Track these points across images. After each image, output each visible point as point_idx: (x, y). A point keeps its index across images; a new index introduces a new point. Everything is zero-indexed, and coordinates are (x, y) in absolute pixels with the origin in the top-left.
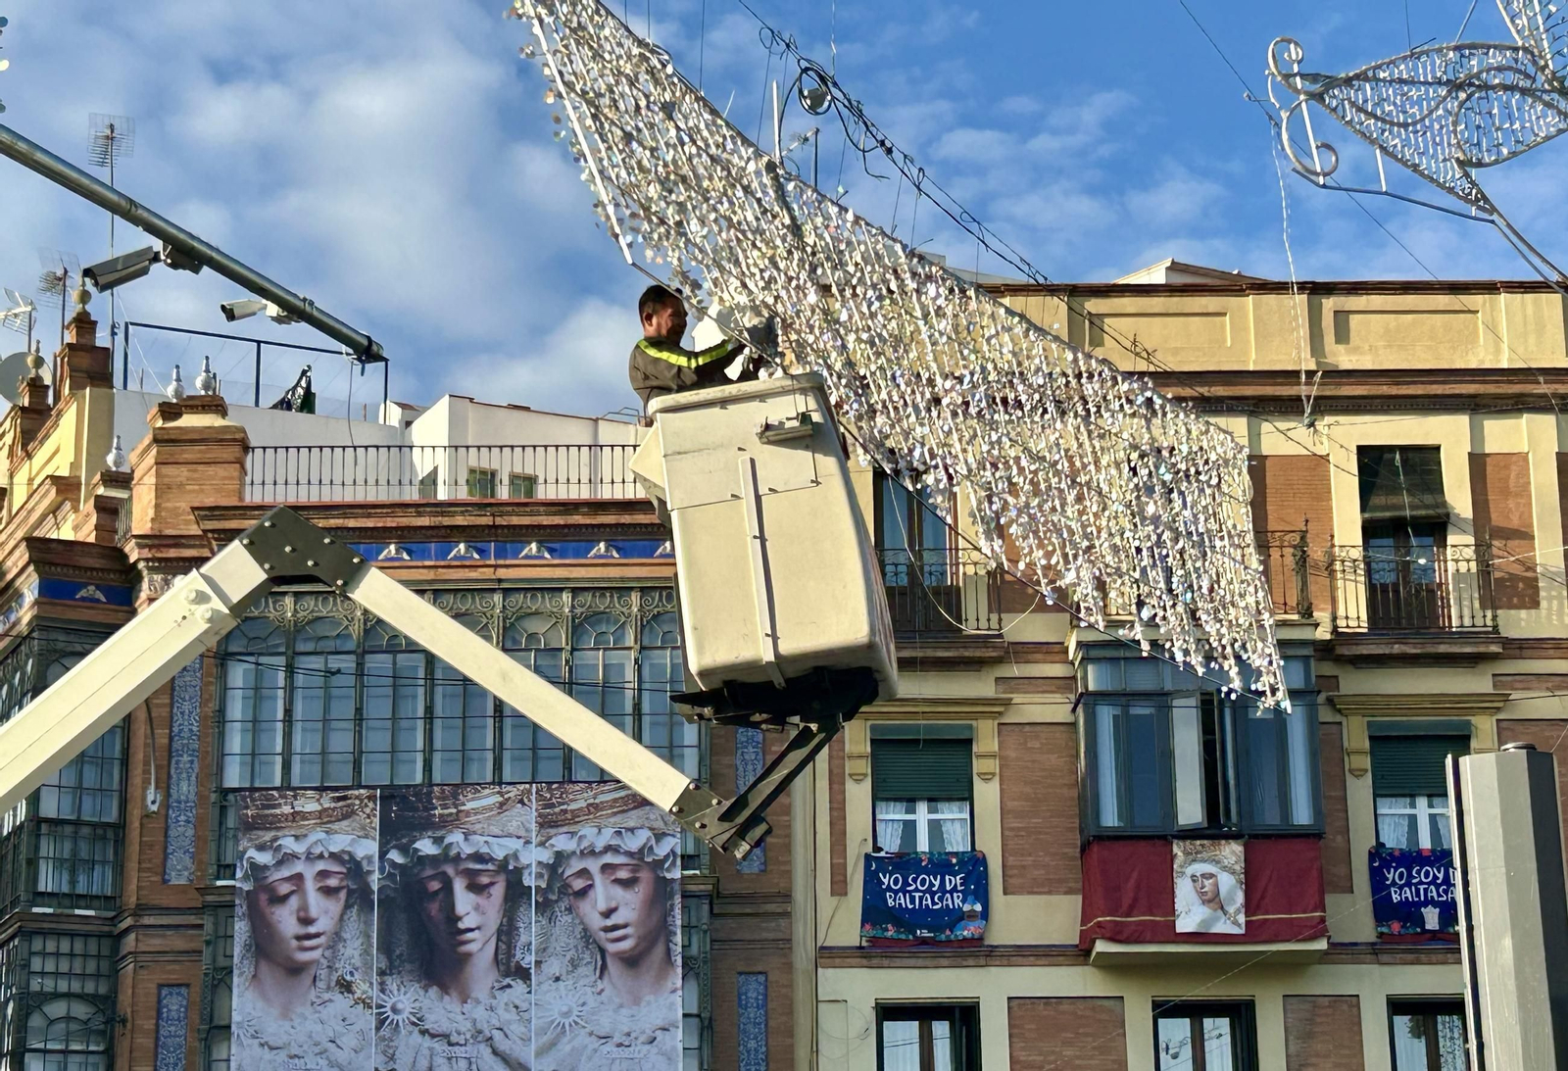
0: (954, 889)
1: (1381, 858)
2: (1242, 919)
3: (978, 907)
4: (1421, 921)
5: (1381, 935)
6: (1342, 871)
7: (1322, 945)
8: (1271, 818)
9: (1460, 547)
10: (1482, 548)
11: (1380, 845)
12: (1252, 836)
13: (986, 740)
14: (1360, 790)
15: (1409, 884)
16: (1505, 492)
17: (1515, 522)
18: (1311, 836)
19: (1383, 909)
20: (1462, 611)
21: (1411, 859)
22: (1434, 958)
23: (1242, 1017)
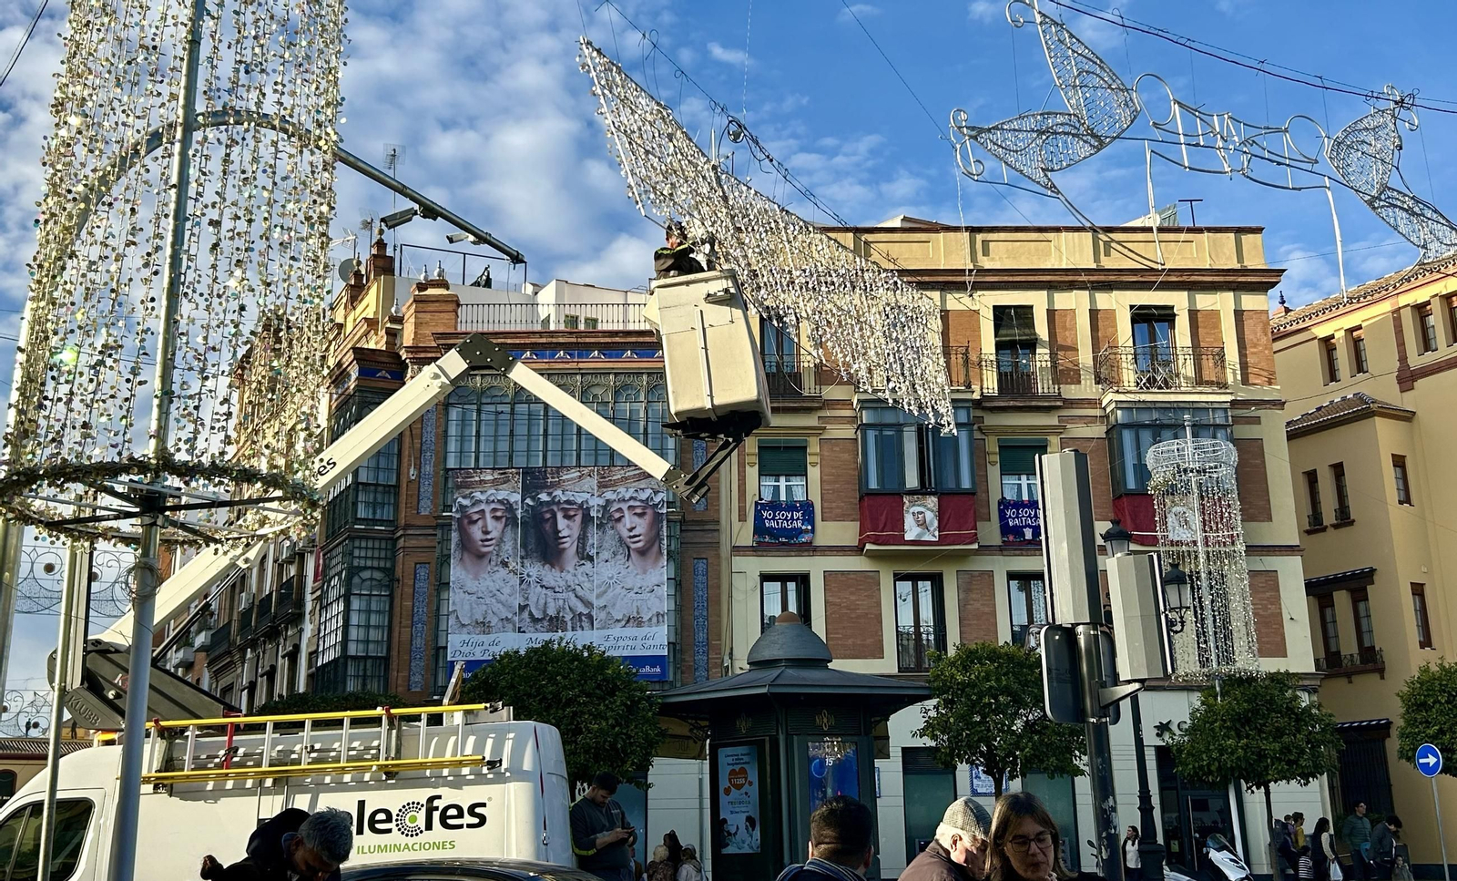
0: (798, 519)
1: (1004, 504)
2: (937, 533)
3: (810, 527)
4: (1023, 535)
5: (1004, 542)
6: (986, 511)
7: (975, 546)
8: (951, 485)
9: (1042, 353)
10: (1053, 355)
11: (1003, 498)
12: (942, 494)
13: (814, 447)
14: (994, 472)
15: (1017, 517)
16: (1065, 328)
17: (1069, 343)
18: (971, 493)
19: (1005, 529)
20: (1043, 386)
21: (1018, 505)
22: (1029, 553)
23: (937, 581)
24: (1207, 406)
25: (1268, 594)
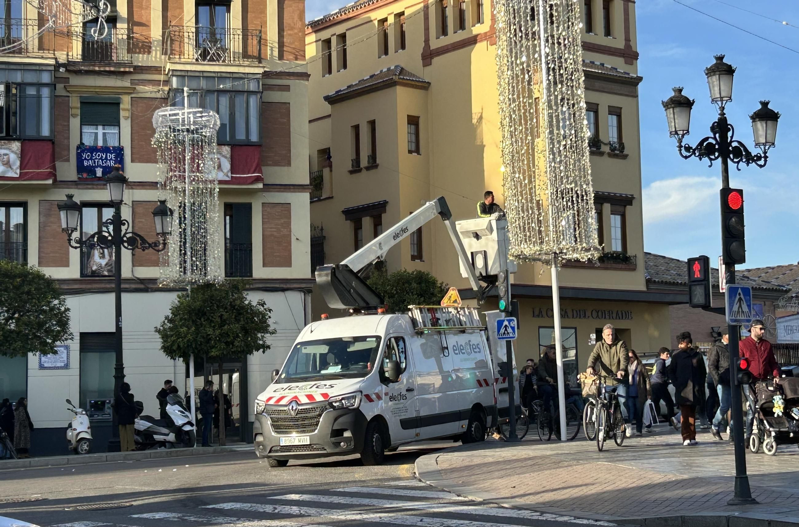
1: (81, 148)
2: (18, 171)
4: (95, 173)
5: (79, 178)
6: (65, 153)
9: (122, 27)
10: (130, 30)
11: (82, 144)
12: (24, 140)
14: (75, 122)
15: (91, 159)
16: (141, 8)
17: (144, 21)
18: (50, 140)
19: (81, 168)
20: (121, 54)
21: (94, 149)
22: (99, 187)
23: (24, 205)
24: (244, 76)
25: (282, 221)
